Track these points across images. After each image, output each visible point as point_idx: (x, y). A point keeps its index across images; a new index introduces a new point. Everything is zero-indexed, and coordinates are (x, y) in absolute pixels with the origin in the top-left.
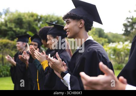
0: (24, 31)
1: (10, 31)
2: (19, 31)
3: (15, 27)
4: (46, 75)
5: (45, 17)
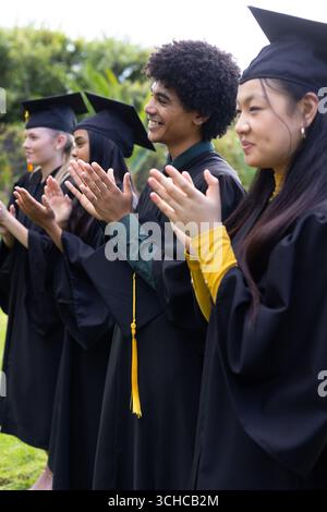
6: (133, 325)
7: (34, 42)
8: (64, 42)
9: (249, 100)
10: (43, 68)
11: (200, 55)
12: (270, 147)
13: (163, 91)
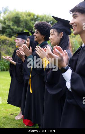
0: (21, 29)
1: (8, 28)
2: (16, 29)
3: (13, 25)
4: (48, 72)
5: (41, 17)
6: (30, 76)
7: (26, 16)
8: (34, 16)
9: (51, 33)
10: (29, 22)
11: (44, 24)
12: (54, 42)
13: (37, 31)
